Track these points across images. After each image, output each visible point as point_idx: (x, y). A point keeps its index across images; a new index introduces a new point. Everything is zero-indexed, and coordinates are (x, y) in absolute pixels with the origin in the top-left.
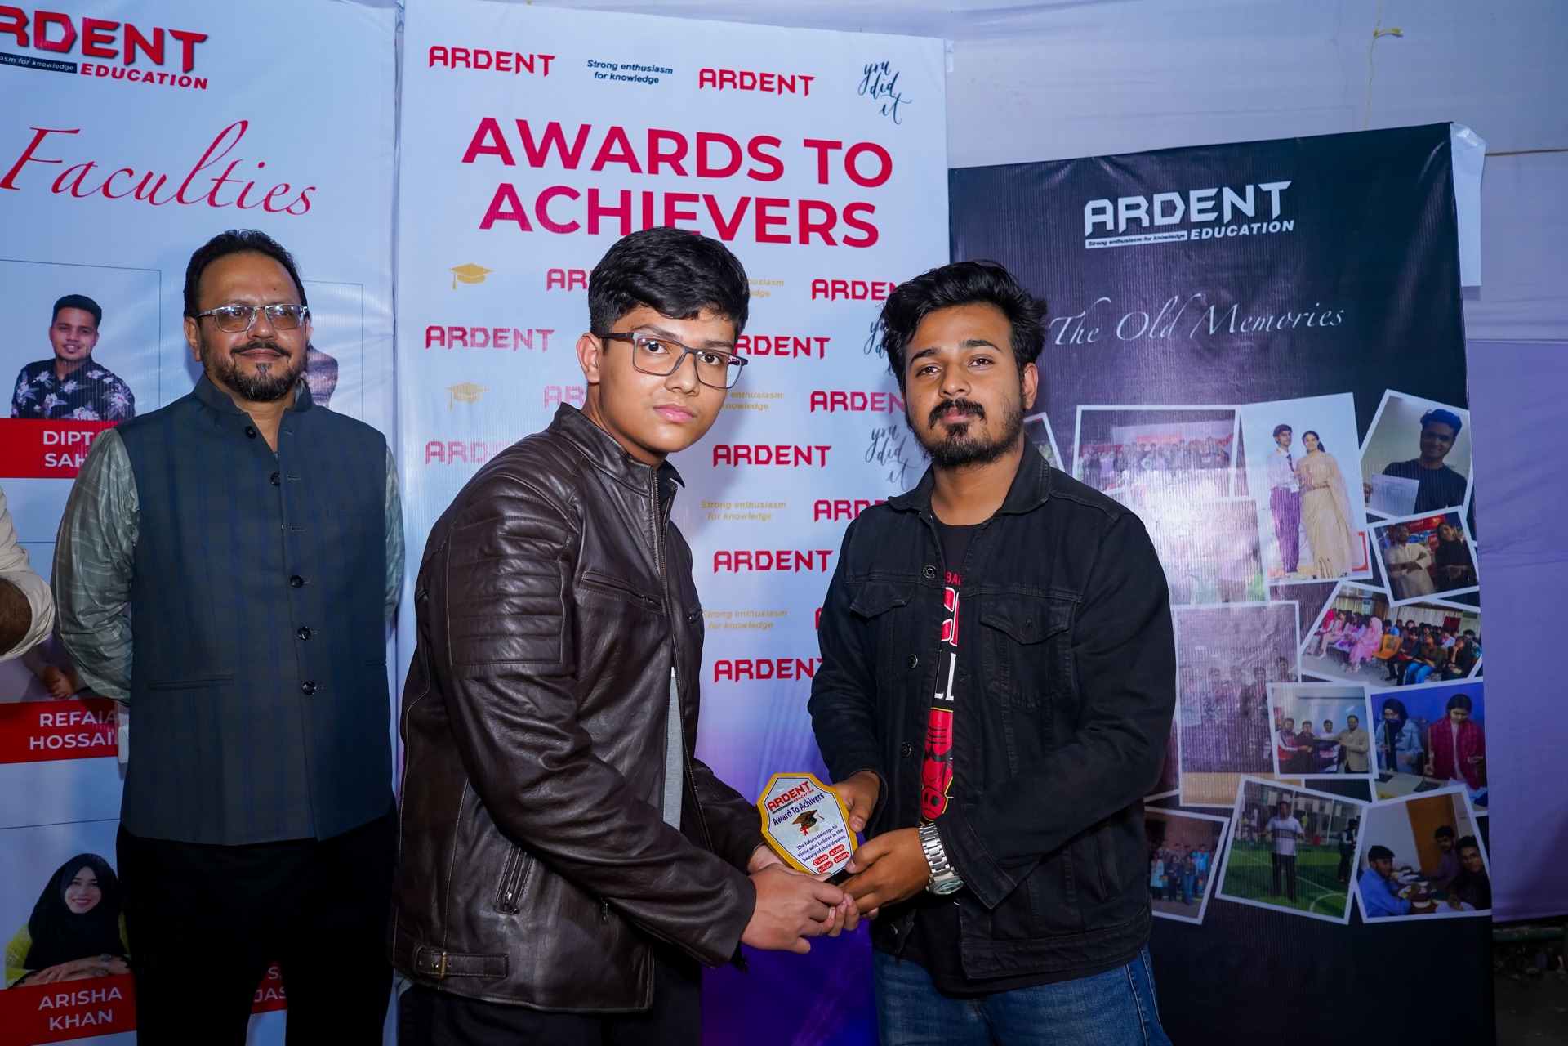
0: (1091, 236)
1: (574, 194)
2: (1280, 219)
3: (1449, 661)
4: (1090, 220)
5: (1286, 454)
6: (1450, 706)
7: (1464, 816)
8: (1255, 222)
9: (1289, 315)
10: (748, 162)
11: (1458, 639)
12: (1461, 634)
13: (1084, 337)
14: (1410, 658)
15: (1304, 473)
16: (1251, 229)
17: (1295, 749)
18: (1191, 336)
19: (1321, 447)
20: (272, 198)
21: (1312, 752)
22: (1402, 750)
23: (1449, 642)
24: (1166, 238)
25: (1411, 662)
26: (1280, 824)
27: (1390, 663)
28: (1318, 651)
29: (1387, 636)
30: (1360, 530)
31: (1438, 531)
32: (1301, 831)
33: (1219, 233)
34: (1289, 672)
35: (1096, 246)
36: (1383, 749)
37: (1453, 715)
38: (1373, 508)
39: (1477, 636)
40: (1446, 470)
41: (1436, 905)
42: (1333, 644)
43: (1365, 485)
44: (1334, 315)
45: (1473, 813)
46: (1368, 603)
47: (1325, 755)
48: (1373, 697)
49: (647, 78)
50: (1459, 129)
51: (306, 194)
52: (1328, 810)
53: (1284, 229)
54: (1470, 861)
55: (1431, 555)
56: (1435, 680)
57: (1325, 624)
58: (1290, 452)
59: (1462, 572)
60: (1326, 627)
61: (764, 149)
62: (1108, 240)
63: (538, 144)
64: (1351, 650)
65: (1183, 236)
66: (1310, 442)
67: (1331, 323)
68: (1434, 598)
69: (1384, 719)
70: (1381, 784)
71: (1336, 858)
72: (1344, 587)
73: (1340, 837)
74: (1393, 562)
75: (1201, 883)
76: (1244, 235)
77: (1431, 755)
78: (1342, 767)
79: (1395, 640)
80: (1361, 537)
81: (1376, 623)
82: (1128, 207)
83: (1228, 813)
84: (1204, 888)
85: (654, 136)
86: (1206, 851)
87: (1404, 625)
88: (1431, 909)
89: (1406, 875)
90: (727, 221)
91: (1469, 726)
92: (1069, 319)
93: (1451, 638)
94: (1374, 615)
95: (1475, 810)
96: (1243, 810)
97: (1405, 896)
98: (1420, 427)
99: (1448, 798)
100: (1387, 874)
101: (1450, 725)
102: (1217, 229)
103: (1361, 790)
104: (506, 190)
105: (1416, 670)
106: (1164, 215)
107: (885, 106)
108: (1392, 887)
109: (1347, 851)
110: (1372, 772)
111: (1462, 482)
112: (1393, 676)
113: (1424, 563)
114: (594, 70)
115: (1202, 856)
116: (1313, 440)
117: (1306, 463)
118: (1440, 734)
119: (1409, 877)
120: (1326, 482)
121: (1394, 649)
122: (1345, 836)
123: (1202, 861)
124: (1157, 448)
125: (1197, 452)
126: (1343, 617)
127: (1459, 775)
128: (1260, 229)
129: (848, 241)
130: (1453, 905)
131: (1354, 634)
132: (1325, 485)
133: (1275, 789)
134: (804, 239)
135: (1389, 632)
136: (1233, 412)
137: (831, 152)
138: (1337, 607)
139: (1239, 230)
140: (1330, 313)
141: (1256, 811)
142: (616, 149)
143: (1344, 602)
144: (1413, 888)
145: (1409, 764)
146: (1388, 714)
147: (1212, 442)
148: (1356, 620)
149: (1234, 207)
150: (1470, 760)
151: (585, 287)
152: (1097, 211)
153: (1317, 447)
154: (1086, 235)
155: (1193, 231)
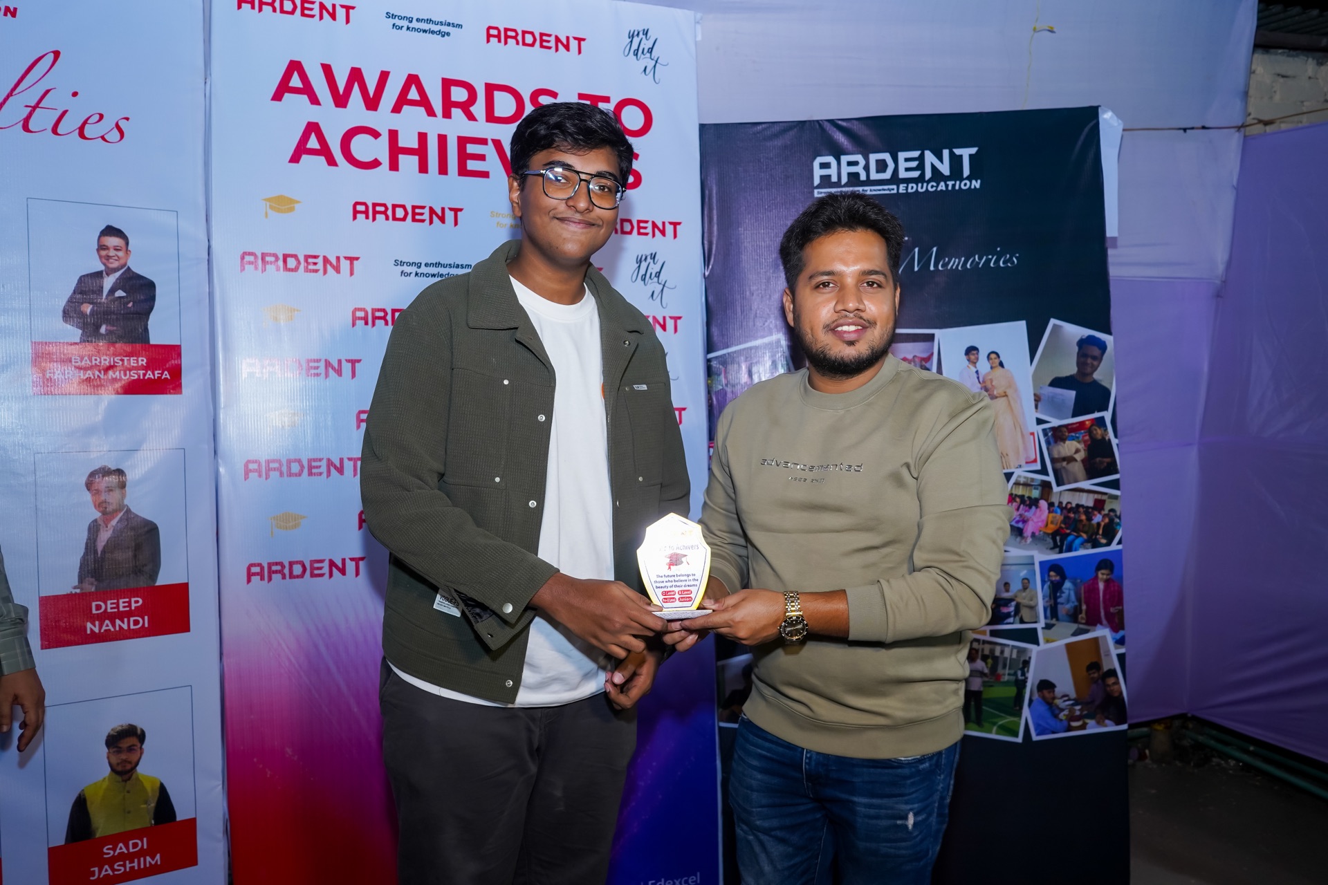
0: (818, 187)
1: (375, 134)
2: (970, 178)
3: (1097, 533)
4: (818, 173)
5: (975, 370)
6: (1099, 568)
7: (1108, 654)
8: (951, 180)
9: (977, 257)
11: (1104, 516)
12: (1106, 512)
14: (1068, 531)
15: (988, 385)
16: (947, 186)
19: (1001, 364)
20: (87, 126)
21: (995, 608)
22: (1062, 604)
23: (1098, 518)
24: (880, 190)
25: (1069, 534)
27: (1054, 535)
29: (1051, 515)
30: (1031, 431)
31: (1090, 431)
32: (986, 671)
33: (922, 188)
35: (823, 195)
36: (1048, 604)
37: (1100, 576)
38: (1042, 413)
39: (1118, 513)
40: (1096, 384)
41: (1087, 724)
42: (1011, 522)
43: (1035, 395)
44: (1011, 258)
45: (1114, 651)
46: (1037, 489)
47: (1005, 610)
48: (1041, 563)
49: (440, 31)
50: (1105, 112)
51: (120, 124)
52: (1007, 653)
53: (973, 187)
54: (1112, 688)
55: (1084, 450)
56: (1087, 549)
58: (978, 369)
59: (1108, 463)
62: (833, 190)
63: (341, 88)
64: (1024, 526)
65: (893, 189)
66: (994, 360)
67: (1009, 265)
68: (1086, 484)
69: (1049, 580)
70: (1046, 631)
71: (1012, 691)
72: (1019, 476)
73: (1015, 674)
74: (1056, 456)
76: (941, 190)
77: (1084, 607)
78: (1017, 619)
79: (1058, 518)
81: (1043, 504)
82: (850, 164)
85: (447, 84)
87: (1064, 505)
88: (1083, 727)
89: (1065, 701)
91: (1112, 584)
93: (1099, 515)
94: (1041, 498)
95: (1116, 648)
97: (1064, 718)
98: (1076, 349)
99: (1096, 641)
100: (1051, 701)
101: (1097, 584)
102: (920, 185)
103: (1031, 637)
104: (313, 128)
105: (1073, 541)
106: (878, 172)
107: (646, 67)
108: (1054, 710)
109: (1021, 685)
110: (1040, 622)
111: (1107, 393)
112: (1055, 546)
113: (1079, 457)
114: (391, 21)
116: (995, 358)
117: (990, 377)
118: (1092, 589)
119: (1067, 703)
120: (1005, 392)
121: (1056, 525)
122: (1019, 673)
126: (1018, 500)
127: (1104, 622)
128: (954, 186)
130: (1099, 723)
131: (1026, 514)
132: (1004, 394)
135: (1053, 512)
136: (933, 335)
138: (1014, 492)
139: (937, 187)
140: (1008, 256)
142: (413, 94)
143: (1019, 488)
144: (1070, 711)
145: (1067, 614)
146: (1052, 576)
147: (916, 360)
148: (1028, 502)
149: (933, 167)
150: (1112, 610)
151: (387, 218)
152: (825, 166)
153: (998, 364)
154: (815, 185)
155: (901, 186)
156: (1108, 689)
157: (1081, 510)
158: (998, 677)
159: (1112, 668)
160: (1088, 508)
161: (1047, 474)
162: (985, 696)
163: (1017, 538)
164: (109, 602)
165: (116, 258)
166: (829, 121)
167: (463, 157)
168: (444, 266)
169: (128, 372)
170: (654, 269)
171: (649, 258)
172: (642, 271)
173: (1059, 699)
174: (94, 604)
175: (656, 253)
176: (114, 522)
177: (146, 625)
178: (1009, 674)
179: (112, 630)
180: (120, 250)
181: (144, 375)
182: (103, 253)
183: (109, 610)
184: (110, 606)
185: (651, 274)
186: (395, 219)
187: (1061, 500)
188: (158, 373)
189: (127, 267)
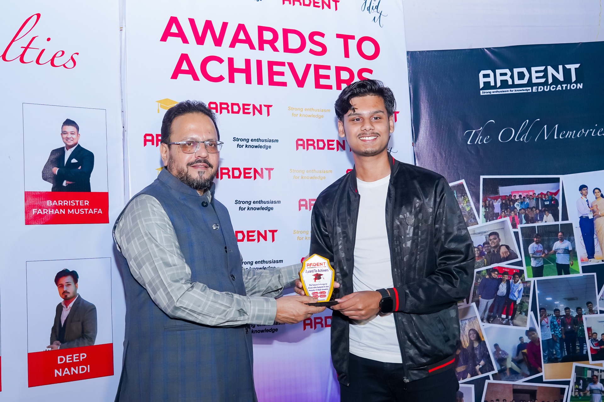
0: (483, 89)
1: (220, 61)
2: (576, 82)
4: (482, 80)
5: (586, 199)
8: (564, 84)
9: (583, 130)
10: (309, 45)
13: (482, 141)
15: (596, 209)
16: (562, 87)
17: (599, 348)
18: (536, 140)
19: (602, 196)
24: (521, 90)
26: (594, 387)
33: (547, 89)
34: (593, 309)
35: (486, 94)
51: (73, 57)
53: (578, 88)
58: (588, 199)
61: (317, 38)
62: (492, 91)
63: (200, 32)
65: (529, 90)
66: (597, 193)
67: (603, 135)
76: (559, 90)
82: (502, 74)
83: (568, 383)
85: (261, 29)
90: (300, 76)
92: (474, 131)
96: (575, 381)
102: (545, 87)
104: (184, 57)
106: (519, 79)
107: (375, 17)
117: (596, 204)
124: (522, 198)
125: (542, 199)
128: (566, 87)
133: (590, 369)
134: (339, 88)
136: (559, 178)
137: (350, 41)
139: (556, 88)
140: (602, 129)
141: (581, 381)
142: (242, 36)
147: (549, 194)
149: (553, 76)
151: (228, 112)
152: (486, 76)
153: (600, 195)
154: (481, 88)
155: (534, 88)
164: (67, 356)
165: (72, 139)
166: (486, 48)
167: (272, 73)
168: (262, 141)
169: (79, 210)
174: (59, 357)
176: (71, 305)
177: (89, 371)
179: (69, 374)
180: (74, 134)
181: (88, 211)
182: (65, 136)
183: (68, 362)
184: (68, 359)
186: (233, 112)
188: (96, 210)
189: (78, 144)
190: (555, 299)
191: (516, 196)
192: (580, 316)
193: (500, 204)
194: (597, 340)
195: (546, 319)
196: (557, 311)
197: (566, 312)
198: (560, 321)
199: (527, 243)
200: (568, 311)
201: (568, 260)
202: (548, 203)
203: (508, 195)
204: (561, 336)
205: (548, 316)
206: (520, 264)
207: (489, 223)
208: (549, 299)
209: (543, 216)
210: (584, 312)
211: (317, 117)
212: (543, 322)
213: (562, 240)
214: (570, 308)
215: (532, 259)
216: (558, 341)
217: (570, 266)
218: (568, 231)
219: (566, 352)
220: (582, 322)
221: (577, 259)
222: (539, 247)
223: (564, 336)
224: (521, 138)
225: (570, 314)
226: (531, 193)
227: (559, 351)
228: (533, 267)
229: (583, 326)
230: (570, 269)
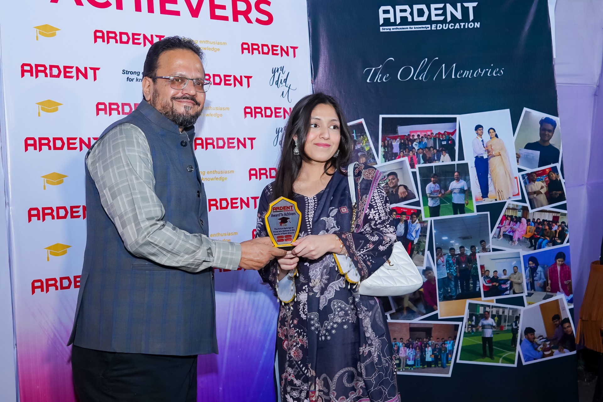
0: (383, 25)
2: (473, 21)
3: (555, 237)
4: (382, 16)
5: (481, 139)
6: (557, 258)
7: (564, 309)
8: (462, 22)
9: (479, 69)
11: (559, 226)
12: (560, 224)
13: (381, 79)
14: (539, 236)
15: (490, 149)
16: (460, 26)
17: (491, 285)
18: (434, 79)
19: (496, 136)
21: (498, 285)
22: (537, 280)
23: (555, 228)
24: (420, 28)
25: (539, 238)
26: (485, 322)
27: (531, 239)
28: (499, 236)
29: (528, 227)
30: (515, 176)
31: (549, 176)
32: (494, 324)
33: (445, 27)
35: (386, 31)
36: (529, 281)
37: (558, 262)
38: (521, 165)
39: (567, 224)
40: (551, 146)
41: (554, 352)
42: (505, 232)
43: (517, 154)
44: (499, 71)
45: (567, 307)
46: (520, 211)
47: (504, 286)
48: (524, 256)
52: (506, 313)
53: (475, 27)
54: (567, 330)
55: (546, 187)
56: (550, 246)
57: (501, 222)
58: (483, 139)
59: (560, 194)
60: (502, 224)
62: (392, 27)
64: (513, 234)
65: (428, 27)
66: (492, 133)
67: (498, 74)
68: (548, 208)
69: (529, 266)
70: (528, 297)
71: (510, 336)
72: (509, 204)
73: (512, 325)
74: (530, 191)
75: (450, 356)
76: (457, 28)
77: (549, 282)
78: (512, 291)
79: (532, 228)
80: (516, 179)
81: (524, 220)
82: (402, 11)
83: (461, 319)
84: (451, 358)
86: (451, 340)
87: (536, 221)
88: (551, 354)
89: (541, 339)
91: (565, 267)
92: (374, 69)
93: (556, 226)
94: (523, 217)
95: (568, 305)
97: (540, 350)
98: (539, 126)
99: (557, 301)
100: (532, 340)
101: (557, 267)
102: (444, 25)
103: (519, 302)
105: (542, 242)
106: (419, 16)
108: (534, 345)
109: (515, 332)
110: (524, 293)
111: (558, 152)
112: (532, 246)
113: (544, 191)
115: (450, 343)
117: (490, 144)
118: (553, 271)
119: (542, 340)
120: (499, 153)
122: (514, 324)
123: (450, 345)
124: (420, 137)
125: (439, 139)
126: (509, 218)
127: (561, 290)
128: (464, 26)
129: (258, 21)
130: (561, 351)
131: (514, 227)
132: (499, 154)
133: (482, 305)
134: (236, 19)
135: (529, 225)
136: (455, 118)
138: (507, 214)
139: (455, 26)
140: (498, 69)
141: (474, 317)
143: (509, 211)
144: (543, 345)
145: (540, 287)
146: (530, 264)
147: (446, 134)
148: (515, 220)
149: (452, 14)
150: (565, 282)
151: (117, 42)
152: (386, 12)
153: (494, 135)
154: (380, 24)
155: (433, 25)
156: (565, 330)
157: (546, 223)
158: (502, 328)
159: (567, 317)
160: (549, 221)
161: (526, 203)
162: (494, 340)
163: (509, 242)
170: (283, 77)
171: (279, 70)
172: (276, 79)
173: (537, 338)
175: (283, 66)
178: (508, 326)
185: (281, 80)
186: (121, 42)
187: (534, 218)
190: (451, 238)
191: (414, 135)
192: (474, 254)
193: (398, 143)
194: (490, 277)
195: (442, 258)
196: (452, 250)
197: (460, 250)
198: (455, 259)
199: (424, 183)
200: (463, 250)
201: (464, 199)
202: (445, 143)
203: (407, 135)
204: (456, 275)
205: (444, 255)
206: (417, 204)
207: (388, 163)
208: (445, 238)
209: (441, 156)
210: (477, 251)
211: (213, 50)
212: (440, 261)
213: (458, 180)
214: (465, 247)
215: (429, 199)
216: (453, 279)
217: (465, 205)
218: (463, 170)
219: (460, 289)
220: (476, 260)
221: (471, 199)
222: (436, 186)
223: (458, 274)
224: (420, 76)
225: (465, 253)
226: (429, 133)
227: (454, 289)
228: (430, 207)
229: (477, 264)
230: (465, 208)
